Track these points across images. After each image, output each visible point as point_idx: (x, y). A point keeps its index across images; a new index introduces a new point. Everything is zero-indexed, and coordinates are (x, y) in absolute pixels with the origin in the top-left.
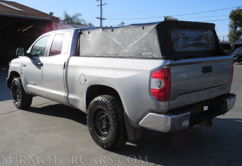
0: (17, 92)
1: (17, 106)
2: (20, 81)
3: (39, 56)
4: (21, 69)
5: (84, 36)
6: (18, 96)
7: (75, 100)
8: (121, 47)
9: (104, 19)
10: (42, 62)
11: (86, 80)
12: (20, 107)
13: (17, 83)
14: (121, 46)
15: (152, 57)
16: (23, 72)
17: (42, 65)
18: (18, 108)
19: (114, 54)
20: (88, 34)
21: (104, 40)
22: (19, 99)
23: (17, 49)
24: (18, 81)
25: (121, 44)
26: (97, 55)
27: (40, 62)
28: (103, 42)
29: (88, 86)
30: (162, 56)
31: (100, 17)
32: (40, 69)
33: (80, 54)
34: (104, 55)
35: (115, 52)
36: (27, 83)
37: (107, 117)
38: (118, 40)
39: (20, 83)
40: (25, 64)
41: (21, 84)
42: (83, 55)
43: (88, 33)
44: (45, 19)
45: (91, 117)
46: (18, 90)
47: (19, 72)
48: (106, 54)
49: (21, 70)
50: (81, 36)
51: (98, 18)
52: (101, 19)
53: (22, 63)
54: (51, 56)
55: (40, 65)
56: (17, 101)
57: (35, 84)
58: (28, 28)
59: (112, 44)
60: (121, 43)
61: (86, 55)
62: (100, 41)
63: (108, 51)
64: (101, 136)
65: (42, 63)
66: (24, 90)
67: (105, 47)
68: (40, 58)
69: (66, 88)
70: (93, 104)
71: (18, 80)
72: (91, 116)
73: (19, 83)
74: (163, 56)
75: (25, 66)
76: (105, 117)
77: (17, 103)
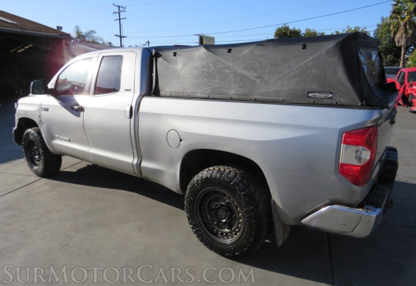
0: (35, 151)
1: (36, 173)
2: (39, 133)
3: (72, 94)
4: (39, 114)
5: (165, 59)
6: (37, 157)
7: (155, 171)
8: (254, 81)
9: (124, 37)
10: (81, 104)
11: (181, 140)
12: (42, 174)
13: (34, 138)
14: (254, 78)
15: (337, 103)
16: (43, 120)
17: (82, 109)
18: (40, 176)
19: (240, 93)
20: (174, 57)
21: (212, 68)
22: (38, 161)
23: (32, 83)
24: (35, 134)
25: (253, 76)
26: (199, 95)
27: (77, 105)
28: (211, 71)
29: (187, 151)
30: (362, 101)
31: (119, 34)
32: (79, 116)
33: (161, 93)
34: (216, 96)
35: (242, 91)
36: (52, 138)
37: (229, 205)
38: (245, 69)
39: (39, 138)
40: (47, 107)
41: (42, 138)
42: (168, 94)
43: (173, 54)
44: (50, 35)
45: (195, 204)
46: (36, 147)
47: (36, 120)
48: (221, 94)
49: (40, 116)
50: (160, 60)
51: (116, 36)
52: (121, 37)
53: (41, 105)
54: (98, 94)
55: (78, 110)
56: (36, 165)
57: (69, 141)
58: (27, 47)
59: (232, 76)
60: (255, 75)
61: (174, 94)
62: (204, 70)
63: (225, 88)
64: (216, 234)
65: (82, 107)
66: (47, 149)
67: (216, 81)
68: (75, 97)
69: (135, 151)
70: (199, 182)
71: (34, 132)
72: (196, 201)
73: (37, 137)
74: (364, 102)
75: (47, 110)
76: (226, 205)
77: (36, 168)
